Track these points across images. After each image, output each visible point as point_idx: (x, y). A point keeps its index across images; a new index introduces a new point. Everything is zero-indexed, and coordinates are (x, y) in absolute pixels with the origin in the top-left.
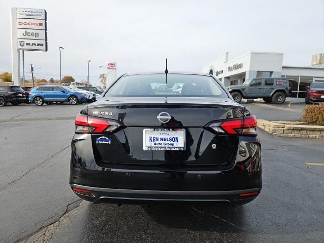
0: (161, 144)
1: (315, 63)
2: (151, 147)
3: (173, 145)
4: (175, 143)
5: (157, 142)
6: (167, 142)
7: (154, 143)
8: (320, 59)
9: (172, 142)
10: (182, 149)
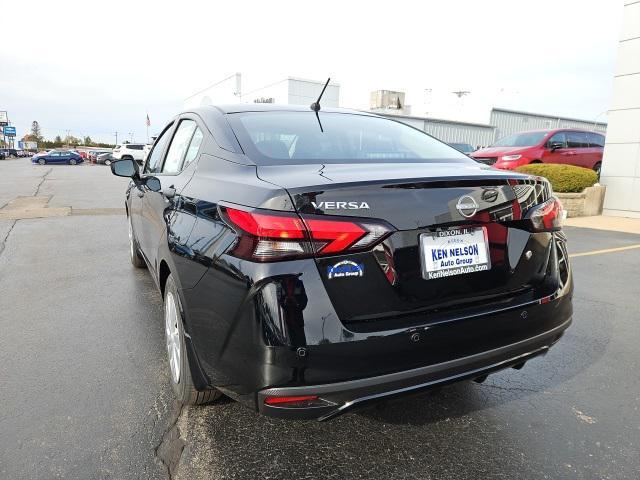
0: (452, 263)
1: (374, 106)
2: (436, 272)
3: (470, 261)
4: (473, 257)
5: (445, 260)
6: (461, 258)
7: (439, 261)
8: (382, 100)
9: (469, 257)
10: (485, 268)
